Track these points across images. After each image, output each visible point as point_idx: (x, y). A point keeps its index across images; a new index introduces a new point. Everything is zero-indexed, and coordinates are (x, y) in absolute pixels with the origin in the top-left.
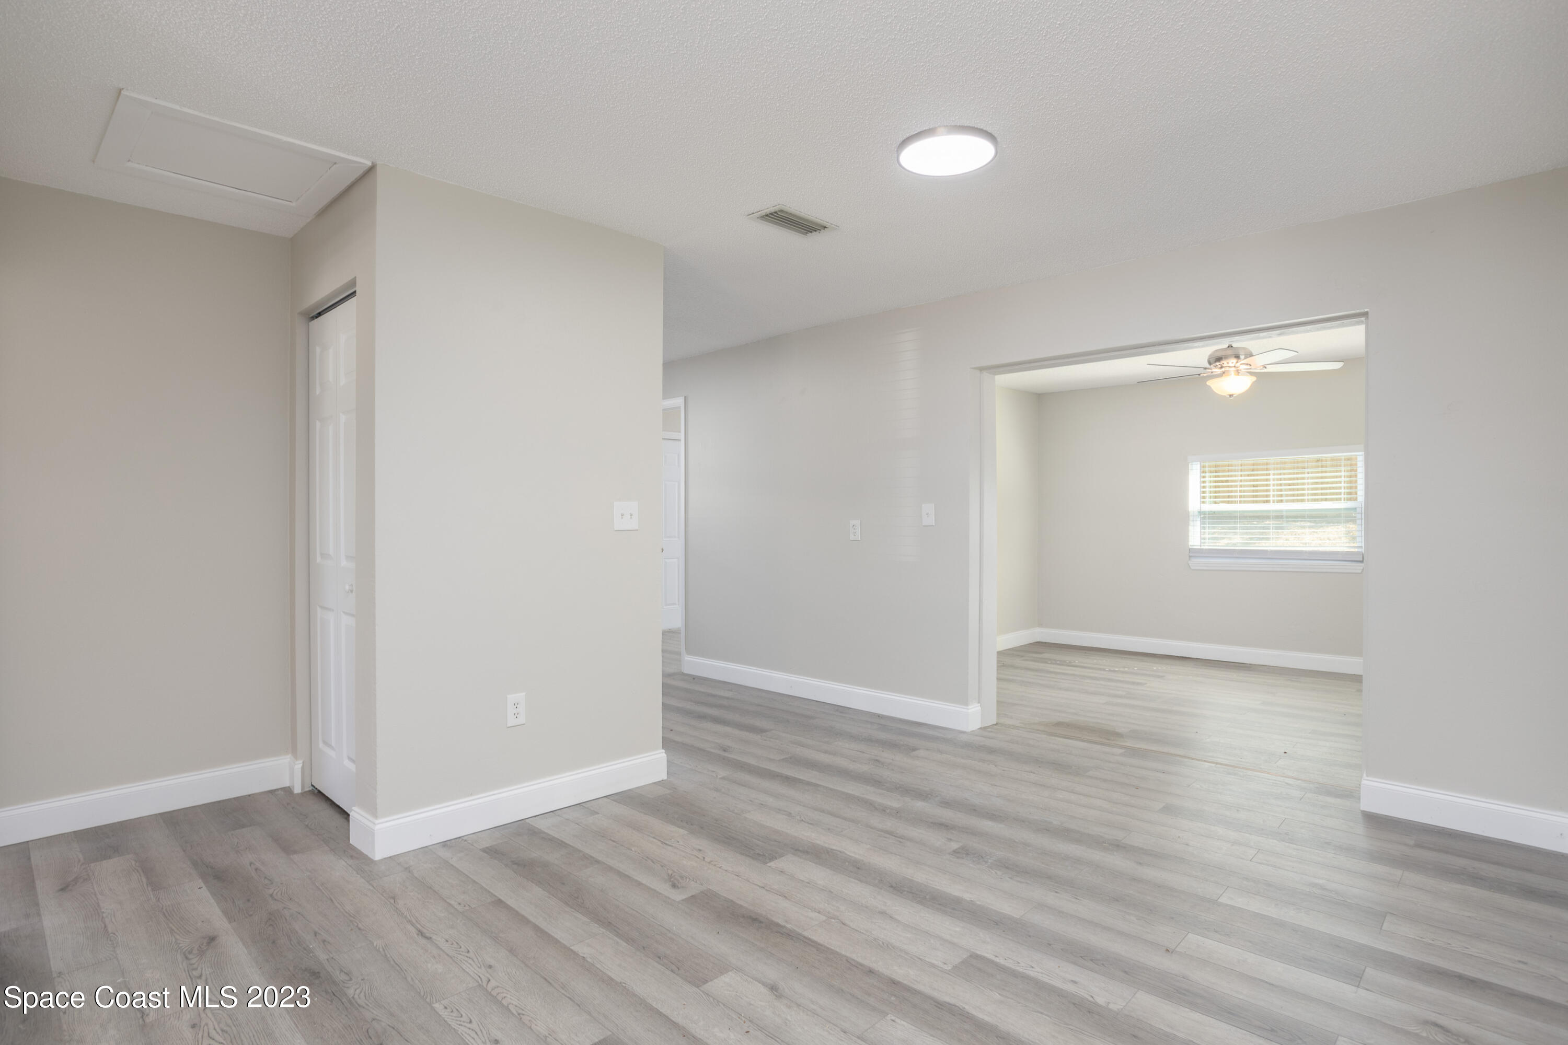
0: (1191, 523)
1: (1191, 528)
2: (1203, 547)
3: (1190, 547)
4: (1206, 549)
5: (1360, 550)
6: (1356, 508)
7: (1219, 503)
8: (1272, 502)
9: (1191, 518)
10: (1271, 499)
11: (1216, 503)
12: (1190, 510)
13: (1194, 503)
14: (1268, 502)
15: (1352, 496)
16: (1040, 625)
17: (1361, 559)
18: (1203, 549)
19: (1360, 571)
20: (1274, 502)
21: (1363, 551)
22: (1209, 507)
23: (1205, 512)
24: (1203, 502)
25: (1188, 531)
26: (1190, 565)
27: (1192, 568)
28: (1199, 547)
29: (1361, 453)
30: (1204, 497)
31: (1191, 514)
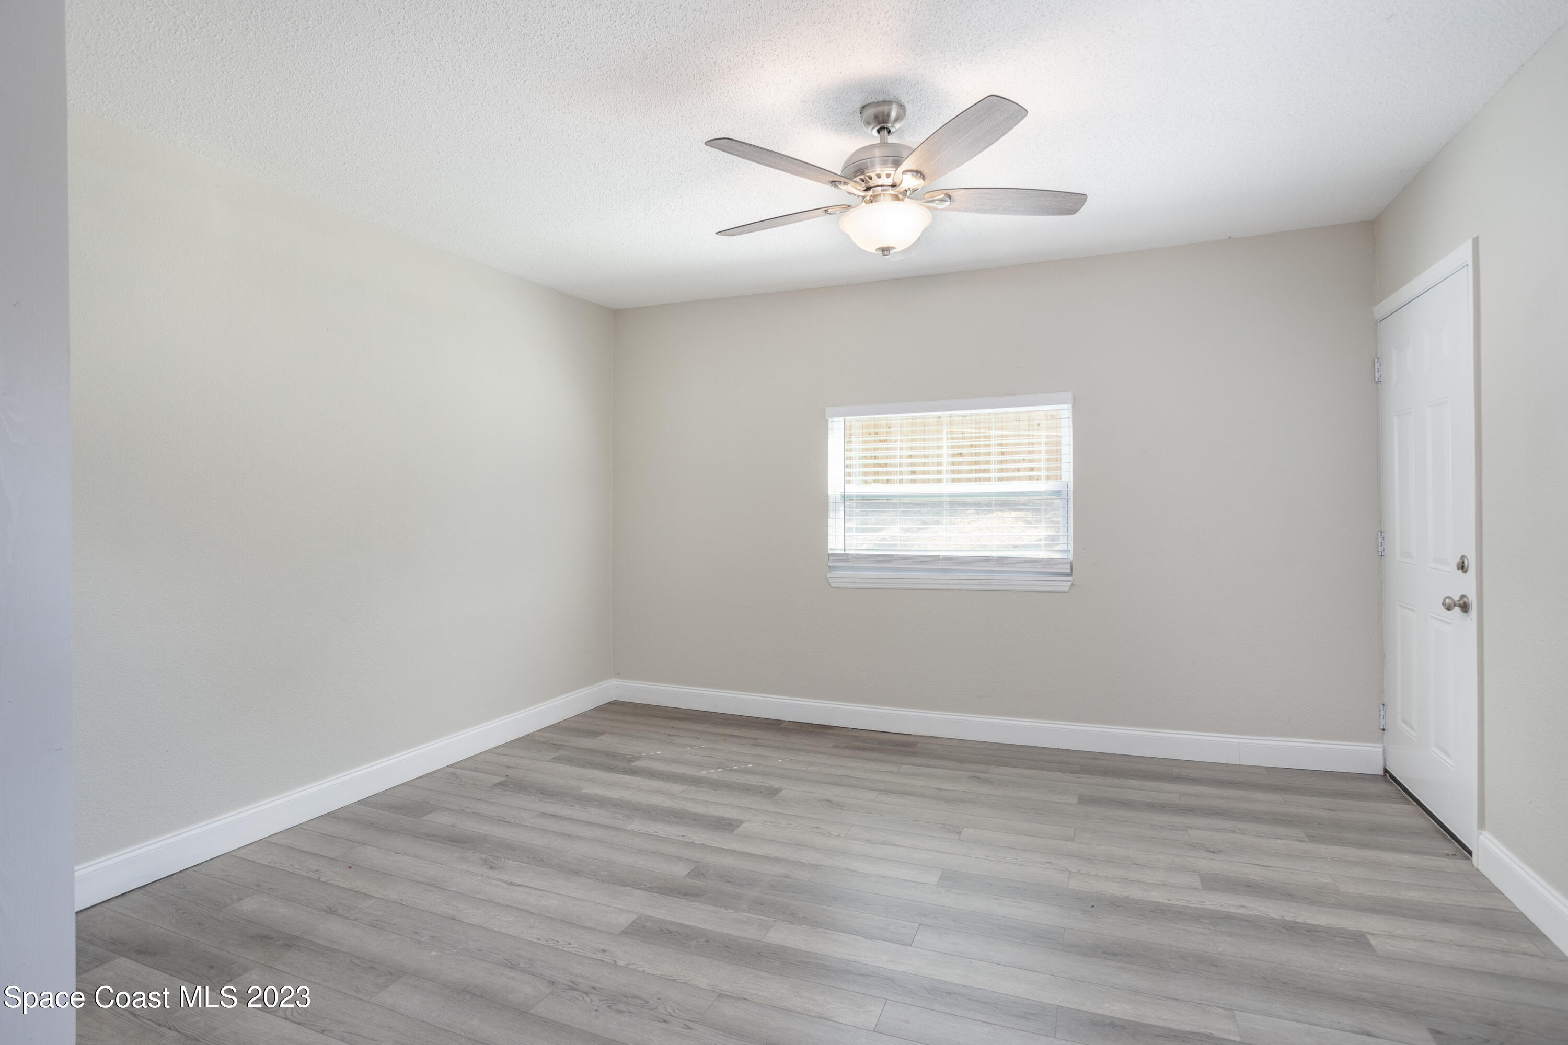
0: (831, 514)
1: (831, 522)
2: (847, 552)
3: (830, 552)
4: (852, 555)
5: (1064, 556)
6: (1059, 492)
7: (870, 483)
8: (945, 481)
9: (831, 506)
10: (944, 476)
11: (866, 482)
12: (830, 493)
13: (835, 486)
14: (939, 481)
15: (1054, 473)
16: (618, 675)
17: (1069, 571)
18: (848, 555)
19: (1067, 589)
20: (947, 481)
21: (1071, 556)
22: (856, 489)
23: (850, 496)
24: (849, 482)
25: (826, 526)
26: (830, 580)
27: (833, 585)
28: (843, 552)
29: (1066, 406)
30: (850, 474)
31: (831, 499)
